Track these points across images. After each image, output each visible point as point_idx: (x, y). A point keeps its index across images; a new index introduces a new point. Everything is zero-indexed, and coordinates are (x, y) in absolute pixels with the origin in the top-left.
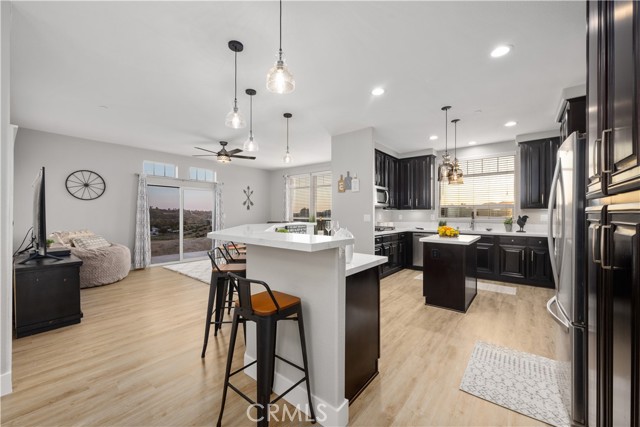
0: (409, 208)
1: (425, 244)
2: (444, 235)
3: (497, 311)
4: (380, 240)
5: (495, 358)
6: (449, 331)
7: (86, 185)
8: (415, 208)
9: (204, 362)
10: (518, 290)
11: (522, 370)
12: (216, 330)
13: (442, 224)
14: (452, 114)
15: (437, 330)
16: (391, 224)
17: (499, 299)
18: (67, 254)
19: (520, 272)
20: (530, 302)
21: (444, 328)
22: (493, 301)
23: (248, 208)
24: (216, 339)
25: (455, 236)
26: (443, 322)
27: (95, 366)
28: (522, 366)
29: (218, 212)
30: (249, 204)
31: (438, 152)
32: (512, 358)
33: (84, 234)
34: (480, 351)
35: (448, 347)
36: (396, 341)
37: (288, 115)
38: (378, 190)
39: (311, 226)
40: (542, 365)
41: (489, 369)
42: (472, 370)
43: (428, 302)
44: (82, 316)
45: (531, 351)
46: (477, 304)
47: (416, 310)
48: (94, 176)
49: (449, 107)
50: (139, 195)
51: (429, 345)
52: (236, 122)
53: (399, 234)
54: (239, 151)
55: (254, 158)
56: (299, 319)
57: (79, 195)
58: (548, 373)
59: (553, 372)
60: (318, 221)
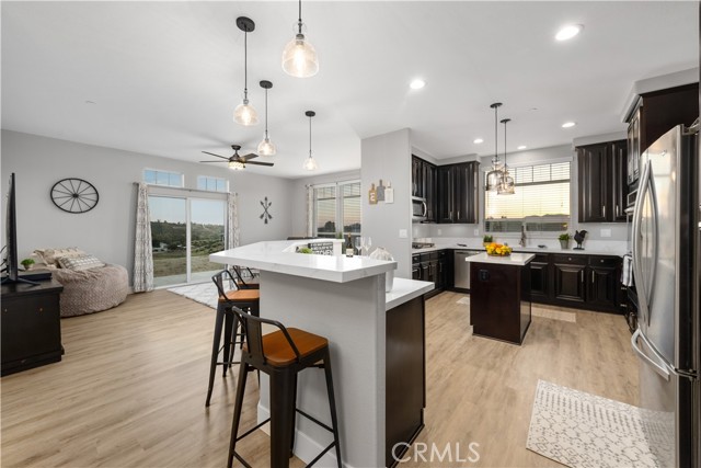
0: (450, 222)
1: (473, 264)
2: (494, 254)
3: (557, 343)
4: (417, 259)
5: (564, 404)
6: (504, 369)
7: (75, 196)
8: (456, 221)
9: (208, 413)
10: (577, 316)
11: (600, 420)
12: (225, 370)
13: (488, 240)
14: (502, 113)
15: (491, 367)
16: (429, 241)
17: (558, 328)
18: (47, 277)
19: (579, 295)
20: (593, 331)
21: (497, 365)
22: (551, 330)
23: (266, 222)
24: (225, 381)
25: (507, 254)
26: (496, 357)
27: (70, 420)
28: (598, 415)
29: (231, 227)
30: (266, 218)
31: (482, 158)
32: (585, 404)
33: (72, 252)
34: (545, 396)
35: (507, 390)
36: (442, 382)
37: (310, 114)
38: (414, 201)
39: (338, 243)
40: (623, 413)
41: (558, 418)
42: (538, 421)
43: (476, 332)
44: (63, 353)
45: (606, 395)
46: (533, 333)
47: (462, 342)
48: (84, 185)
49: (500, 104)
50: (139, 207)
51: (482, 387)
52: (246, 116)
53: (439, 252)
54: (254, 156)
55: (272, 165)
56: (327, 367)
57: (66, 207)
58: (631, 425)
59: (637, 423)
60: (346, 237)
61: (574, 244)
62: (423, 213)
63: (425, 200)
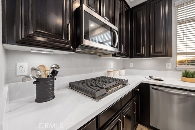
8: (149, 55)
62: (114, 43)
63: (118, 30)
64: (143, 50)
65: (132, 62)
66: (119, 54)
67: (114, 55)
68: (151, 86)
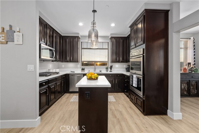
13: (83, 70)
53: (62, 76)
61: (109, 70)
62: (53, 56)
63: (55, 50)
64: (68, 59)
65: (63, 64)
66: (56, 61)
67: (53, 61)
68: (70, 75)
